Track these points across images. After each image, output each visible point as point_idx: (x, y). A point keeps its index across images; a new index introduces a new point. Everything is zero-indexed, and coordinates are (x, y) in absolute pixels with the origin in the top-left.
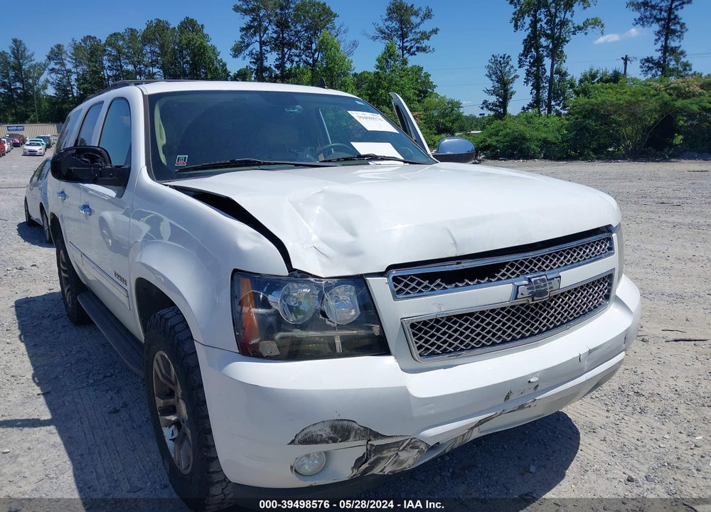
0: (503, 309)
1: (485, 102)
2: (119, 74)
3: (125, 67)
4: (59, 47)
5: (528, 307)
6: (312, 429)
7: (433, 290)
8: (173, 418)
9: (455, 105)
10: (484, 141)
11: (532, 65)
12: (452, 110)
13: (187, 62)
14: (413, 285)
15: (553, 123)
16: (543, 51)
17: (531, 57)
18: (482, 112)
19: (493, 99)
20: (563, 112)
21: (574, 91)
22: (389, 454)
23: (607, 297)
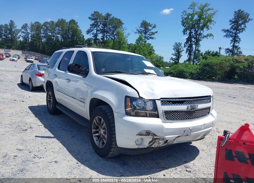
0: (185, 111)
1: (172, 58)
2: (46, 36)
3: (48, 34)
4: (26, 24)
5: (190, 112)
6: (142, 132)
7: (169, 105)
8: (97, 134)
9: (161, 58)
10: (170, 71)
11: (189, 47)
12: (160, 60)
13: (71, 34)
14: (165, 103)
15: (195, 67)
16: (193, 43)
17: (189, 44)
18: (170, 61)
19: (174, 57)
20: (198, 63)
21: (202, 57)
22: (157, 141)
23: (209, 113)
